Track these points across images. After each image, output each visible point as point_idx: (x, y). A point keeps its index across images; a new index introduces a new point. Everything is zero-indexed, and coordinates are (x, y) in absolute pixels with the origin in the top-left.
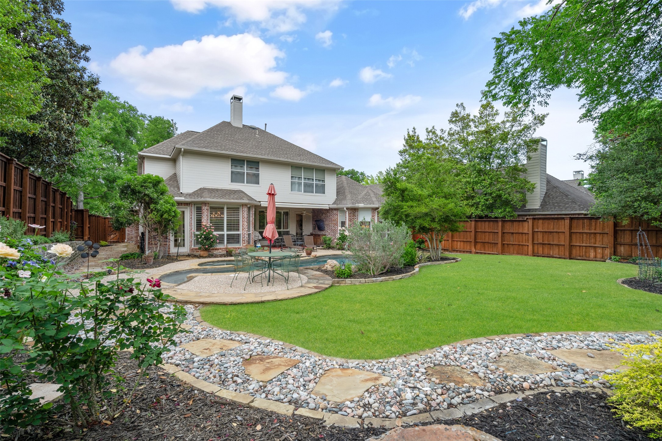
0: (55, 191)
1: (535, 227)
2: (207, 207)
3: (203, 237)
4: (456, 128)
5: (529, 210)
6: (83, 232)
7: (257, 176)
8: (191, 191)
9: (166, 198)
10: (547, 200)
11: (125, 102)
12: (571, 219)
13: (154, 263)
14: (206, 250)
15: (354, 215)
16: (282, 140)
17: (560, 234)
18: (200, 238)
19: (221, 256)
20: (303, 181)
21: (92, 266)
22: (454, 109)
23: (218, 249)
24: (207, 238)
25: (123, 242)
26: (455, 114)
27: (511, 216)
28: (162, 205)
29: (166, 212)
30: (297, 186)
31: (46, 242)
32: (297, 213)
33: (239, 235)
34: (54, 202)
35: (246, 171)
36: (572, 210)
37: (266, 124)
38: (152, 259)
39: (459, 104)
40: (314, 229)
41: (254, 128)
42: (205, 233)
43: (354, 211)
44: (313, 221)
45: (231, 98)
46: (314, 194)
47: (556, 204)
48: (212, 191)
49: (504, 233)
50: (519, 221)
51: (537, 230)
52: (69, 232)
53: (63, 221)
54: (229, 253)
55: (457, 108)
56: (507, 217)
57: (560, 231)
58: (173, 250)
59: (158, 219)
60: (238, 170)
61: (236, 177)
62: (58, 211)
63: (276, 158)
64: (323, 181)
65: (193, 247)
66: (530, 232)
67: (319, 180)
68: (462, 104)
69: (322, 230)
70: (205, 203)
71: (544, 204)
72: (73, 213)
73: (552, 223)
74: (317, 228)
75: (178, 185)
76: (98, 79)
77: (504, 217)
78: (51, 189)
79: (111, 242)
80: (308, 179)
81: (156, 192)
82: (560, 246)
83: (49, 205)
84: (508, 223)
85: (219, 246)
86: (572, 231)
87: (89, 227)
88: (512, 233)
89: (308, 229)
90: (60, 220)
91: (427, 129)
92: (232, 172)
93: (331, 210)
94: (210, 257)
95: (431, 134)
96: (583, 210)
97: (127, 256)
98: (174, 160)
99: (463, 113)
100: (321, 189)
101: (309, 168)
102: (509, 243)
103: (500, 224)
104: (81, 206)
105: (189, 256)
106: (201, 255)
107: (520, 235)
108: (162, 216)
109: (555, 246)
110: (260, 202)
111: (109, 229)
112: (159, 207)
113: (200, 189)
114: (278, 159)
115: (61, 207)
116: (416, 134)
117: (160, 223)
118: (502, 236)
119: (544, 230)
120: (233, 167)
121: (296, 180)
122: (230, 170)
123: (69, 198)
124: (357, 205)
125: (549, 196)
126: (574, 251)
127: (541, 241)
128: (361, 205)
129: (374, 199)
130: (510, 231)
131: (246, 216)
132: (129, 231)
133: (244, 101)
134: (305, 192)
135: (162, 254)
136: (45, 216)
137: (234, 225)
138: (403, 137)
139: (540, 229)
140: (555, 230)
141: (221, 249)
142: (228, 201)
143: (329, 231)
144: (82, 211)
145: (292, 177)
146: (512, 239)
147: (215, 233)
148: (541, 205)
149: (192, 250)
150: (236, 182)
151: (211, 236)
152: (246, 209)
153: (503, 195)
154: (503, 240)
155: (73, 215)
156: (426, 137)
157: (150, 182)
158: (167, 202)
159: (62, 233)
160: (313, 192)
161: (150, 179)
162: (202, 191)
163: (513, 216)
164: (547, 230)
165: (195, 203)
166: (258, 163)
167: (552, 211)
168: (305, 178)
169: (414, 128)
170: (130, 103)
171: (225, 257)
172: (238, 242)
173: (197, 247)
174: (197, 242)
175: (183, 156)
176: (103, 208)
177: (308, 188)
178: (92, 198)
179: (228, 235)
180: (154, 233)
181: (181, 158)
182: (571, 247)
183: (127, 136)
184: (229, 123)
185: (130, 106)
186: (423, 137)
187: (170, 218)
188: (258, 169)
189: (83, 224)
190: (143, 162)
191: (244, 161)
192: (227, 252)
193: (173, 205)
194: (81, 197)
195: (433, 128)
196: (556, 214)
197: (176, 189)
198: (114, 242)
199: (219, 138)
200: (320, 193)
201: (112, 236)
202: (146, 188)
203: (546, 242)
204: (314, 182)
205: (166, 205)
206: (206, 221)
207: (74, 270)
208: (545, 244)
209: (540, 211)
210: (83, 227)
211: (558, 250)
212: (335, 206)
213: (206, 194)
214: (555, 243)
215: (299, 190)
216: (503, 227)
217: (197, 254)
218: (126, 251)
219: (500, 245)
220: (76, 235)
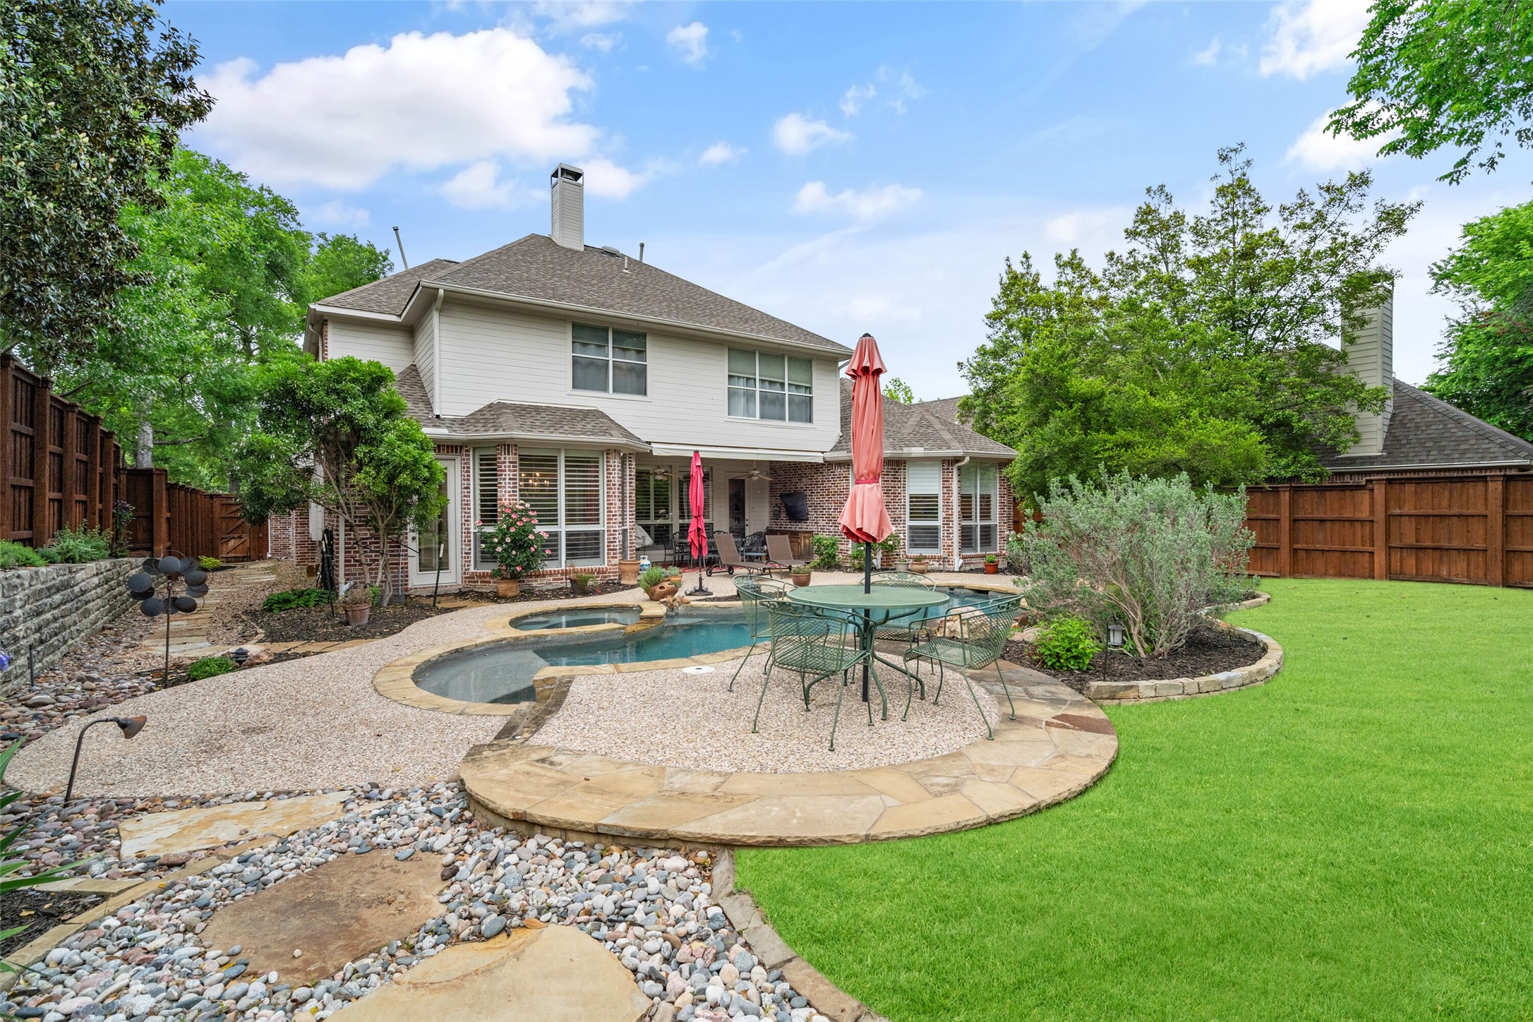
0: (63, 409)
1: (1392, 503)
2: (511, 457)
3: (508, 540)
4: (1144, 249)
5: (1352, 461)
6: (150, 531)
7: (641, 372)
8: (464, 412)
9: (403, 426)
10: (1399, 432)
11: (262, 189)
12: (1508, 479)
13: (372, 621)
14: (515, 577)
15: (895, 479)
16: (688, 284)
17: (1471, 520)
18: (500, 543)
19: (557, 594)
20: (758, 389)
21: (180, 633)
22: (1142, 200)
23: (544, 576)
24: (520, 543)
25: (261, 557)
26: (1146, 214)
27: (1314, 475)
28: (390, 444)
29: (405, 467)
30: (742, 401)
31: (26, 563)
32: (733, 476)
33: (597, 533)
34: (61, 439)
35: (611, 359)
36: (1482, 458)
37: (642, 246)
38: (366, 608)
39: (1154, 188)
40: (775, 516)
41: (612, 254)
42: (513, 530)
43: (896, 465)
44: (772, 496)
45: (552, 172)
46: (787, 423)
47: (1430, 444)
48: (524, 412)
49: (1295, 520)
50: (1343, 488)
51: (1398, 511)
52: (110, 532)
53: (92, 500)
54: (579, 587)
55: (1148, 199)
56: (1303, 476)
57: (1471, 512)
58: (420, 580)
59: (381, 488)
60: (591, 354)
61: (586, 375)
62: (73, 470)
63: (690, 324)
64: (809, 389)
65: (472, 569)
66: (1380, 516)
67: (797, 387)
68: (1162, 188)
69: (800, 520)
70: (506, 445)
71: (1393, 442)
72: (123, 478)
73: (1444, 492)
74: (783, 515)
75: (425, 395)
76: (192, 48)
77: (1296, 478)
78: (48, 403)
79: (228, 560)
80: (771, 382)
81: (374, 409)
82: (1473, 554)
83: (43, 449)
84: (1309, 494)
85: (550, 567)
86: (1510, 512)
87: (168, 519)
88: (1322, 521)
89: (758, 517)
90: (83, 497)
91: (1058, 257)
92: (575, 361)
93: (829, 464)
94: (527, 599)
95: (1068, 270)
96: (1516, 456)
97: (287, 601)
98: (410, 330)
99: (1165, 213)
100: (804, 410)
101: (772, 354)
102: (1311, 547)
103: (1285, 497)
104: (147, 462)
105: (462, 594)
106: (501, 593)
107: (1347, 524)
108: (391, 479)
109: (1454, 553)
110: (649, 443)
111: (224, 526)
112: (382, 452)
113: (490, 406)
114: (697, 325)
115: (83, 457)
116: (1033, 270)
117: (384, 500)
118: (1292, 530)
119: (1422, 512)
120: (578, 345)
121: (741, 386)
122: (569, 355)
123: (109, 435)
124: (906, 450)
125: (1402, 424)
126: (1517, 568)
127: (1411, 541)
128: (917, 451)
129: (947, 436)
130: (1315, 515)
131: (617, 481)
132: (276, 529)
133: (586, 180)
134: (762, 417)
135: (389, 594)
136: (30, 483)
137: (585, 507)
138: (998, 279)
139: (1407, 510)
140: (1455, 511)
141: (551, 574)
142: (571, 438)
143: (821, 523)
144: (149, 472)
145: (730, 376)
146: (1321, 536)
147: (538, 529)
148: (1385, 447)
149: (471, 578)
150: (585, 388)
151: (531, 537)
152: (616, 463)
153: (1295, 419)
154: (1293, 539)
155: (123, 485)
156: (1056, 279)
157: (354, 380)
158: (406, 438)
159: (85, 532)
160: (783, 419)
161: (355, 370)
162: (494, 411)
163: (1320, 475)
164: (1430, 512)
165: (476, 445)
166: (644, 336)
167: (1422, 461)
168: (762, 381)
169: (1026, 256)
170: (276, 193)
171: (567, 596)
172: (596, 554)
173: (487, 569)
174: (487, 555)
175: (441, 311)
176: (204, 471)
177: (772, 408)
178: (174, 443)
179: (569, 534)
180: (364, 533)
181: (435, 317)
182: (1508, 554)
183: (268, 281)
184: (549, 240)
185: (275, 199)
186: (1049, 277)
187: (417, 485)
188: (641, 353)
189: (151, 509)
190: (322, 333)
191: (606, 330)
192: (573, 581)
193: (423, 447)
194: (147, 436)
195: (1074, 252)
196: (1432, 470)
197: (421, 405)
198: (237, 559)
199: (533, 271)
200: (801, 420)
201: (232, 544)
202: (343, 397)
203: (1429, 544)
204: (787, 392)
205: (405, 447)
206: (508, 496)
207: (120, 649)
208: (1425, 548)
209: (1383, 463)
210: (150, 519)
211: (1465, 564)
212: (842, 455)
213: (507, 419)
214: (1455, 544)
215: (749, 413)
216: (1293, 503)
217: (486, 589)
218: (275, 584)
219: (1285, 554)
220: (132, 542)
